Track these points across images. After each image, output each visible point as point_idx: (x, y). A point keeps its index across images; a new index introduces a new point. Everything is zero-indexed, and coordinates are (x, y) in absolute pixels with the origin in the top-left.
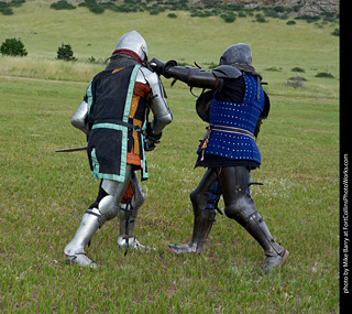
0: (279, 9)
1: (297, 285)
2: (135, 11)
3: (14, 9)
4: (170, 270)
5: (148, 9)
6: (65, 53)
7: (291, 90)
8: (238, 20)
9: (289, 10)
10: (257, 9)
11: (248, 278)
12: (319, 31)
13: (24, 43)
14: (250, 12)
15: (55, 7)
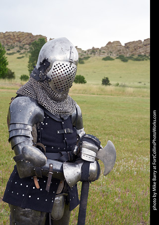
2: (143, 60)
3: (84, 61)
6: (106, 82)
13: (85, 77)
15: (105, 59)
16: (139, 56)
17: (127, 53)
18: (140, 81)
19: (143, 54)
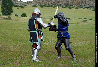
0: (81, 6)
1: (86, 65)
2: (50, 7)
3: (24, 7)
4: (58, 62)
5: (53, 6)
7: (84, 23)
8: (72, 8)
9: (83, 6)
10: (76, 6)
11: (75, 64)
12: (90, 10)
13: (26, 14)
14: (75, 6)
15: (33, 6)
16: (48, 5)
17: (43, 4)
18: (49, 16)
19: (50, 4)
